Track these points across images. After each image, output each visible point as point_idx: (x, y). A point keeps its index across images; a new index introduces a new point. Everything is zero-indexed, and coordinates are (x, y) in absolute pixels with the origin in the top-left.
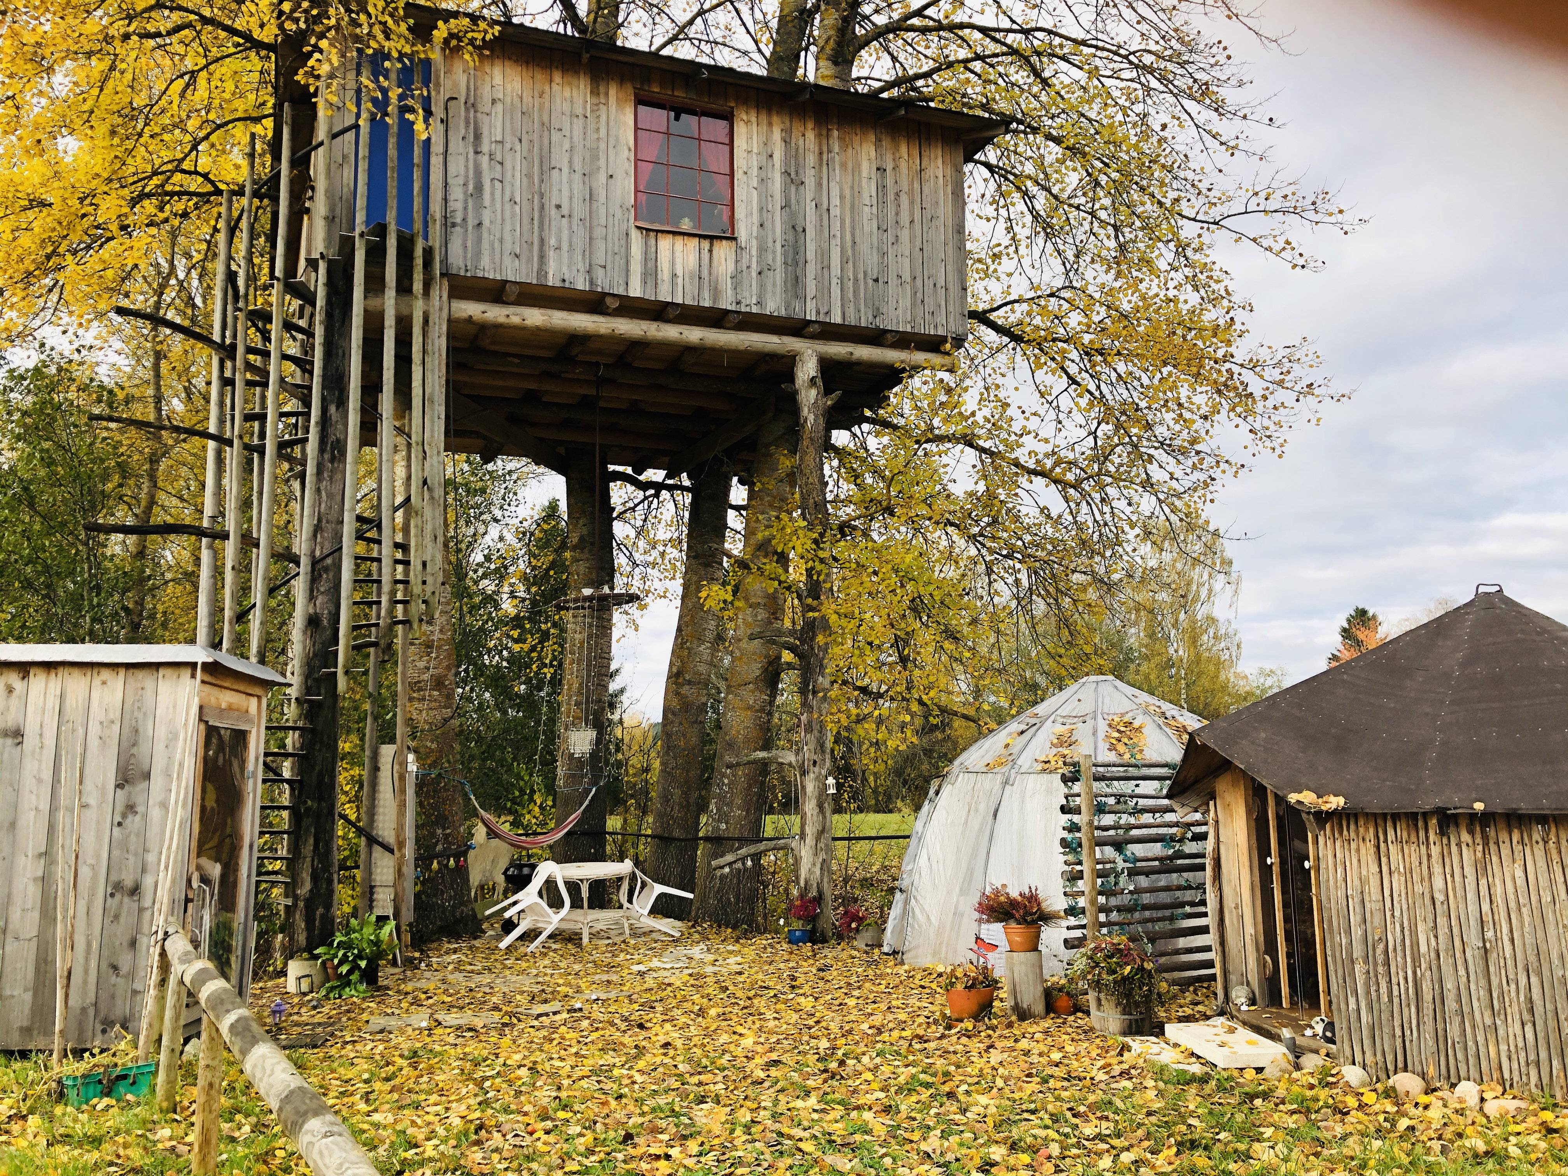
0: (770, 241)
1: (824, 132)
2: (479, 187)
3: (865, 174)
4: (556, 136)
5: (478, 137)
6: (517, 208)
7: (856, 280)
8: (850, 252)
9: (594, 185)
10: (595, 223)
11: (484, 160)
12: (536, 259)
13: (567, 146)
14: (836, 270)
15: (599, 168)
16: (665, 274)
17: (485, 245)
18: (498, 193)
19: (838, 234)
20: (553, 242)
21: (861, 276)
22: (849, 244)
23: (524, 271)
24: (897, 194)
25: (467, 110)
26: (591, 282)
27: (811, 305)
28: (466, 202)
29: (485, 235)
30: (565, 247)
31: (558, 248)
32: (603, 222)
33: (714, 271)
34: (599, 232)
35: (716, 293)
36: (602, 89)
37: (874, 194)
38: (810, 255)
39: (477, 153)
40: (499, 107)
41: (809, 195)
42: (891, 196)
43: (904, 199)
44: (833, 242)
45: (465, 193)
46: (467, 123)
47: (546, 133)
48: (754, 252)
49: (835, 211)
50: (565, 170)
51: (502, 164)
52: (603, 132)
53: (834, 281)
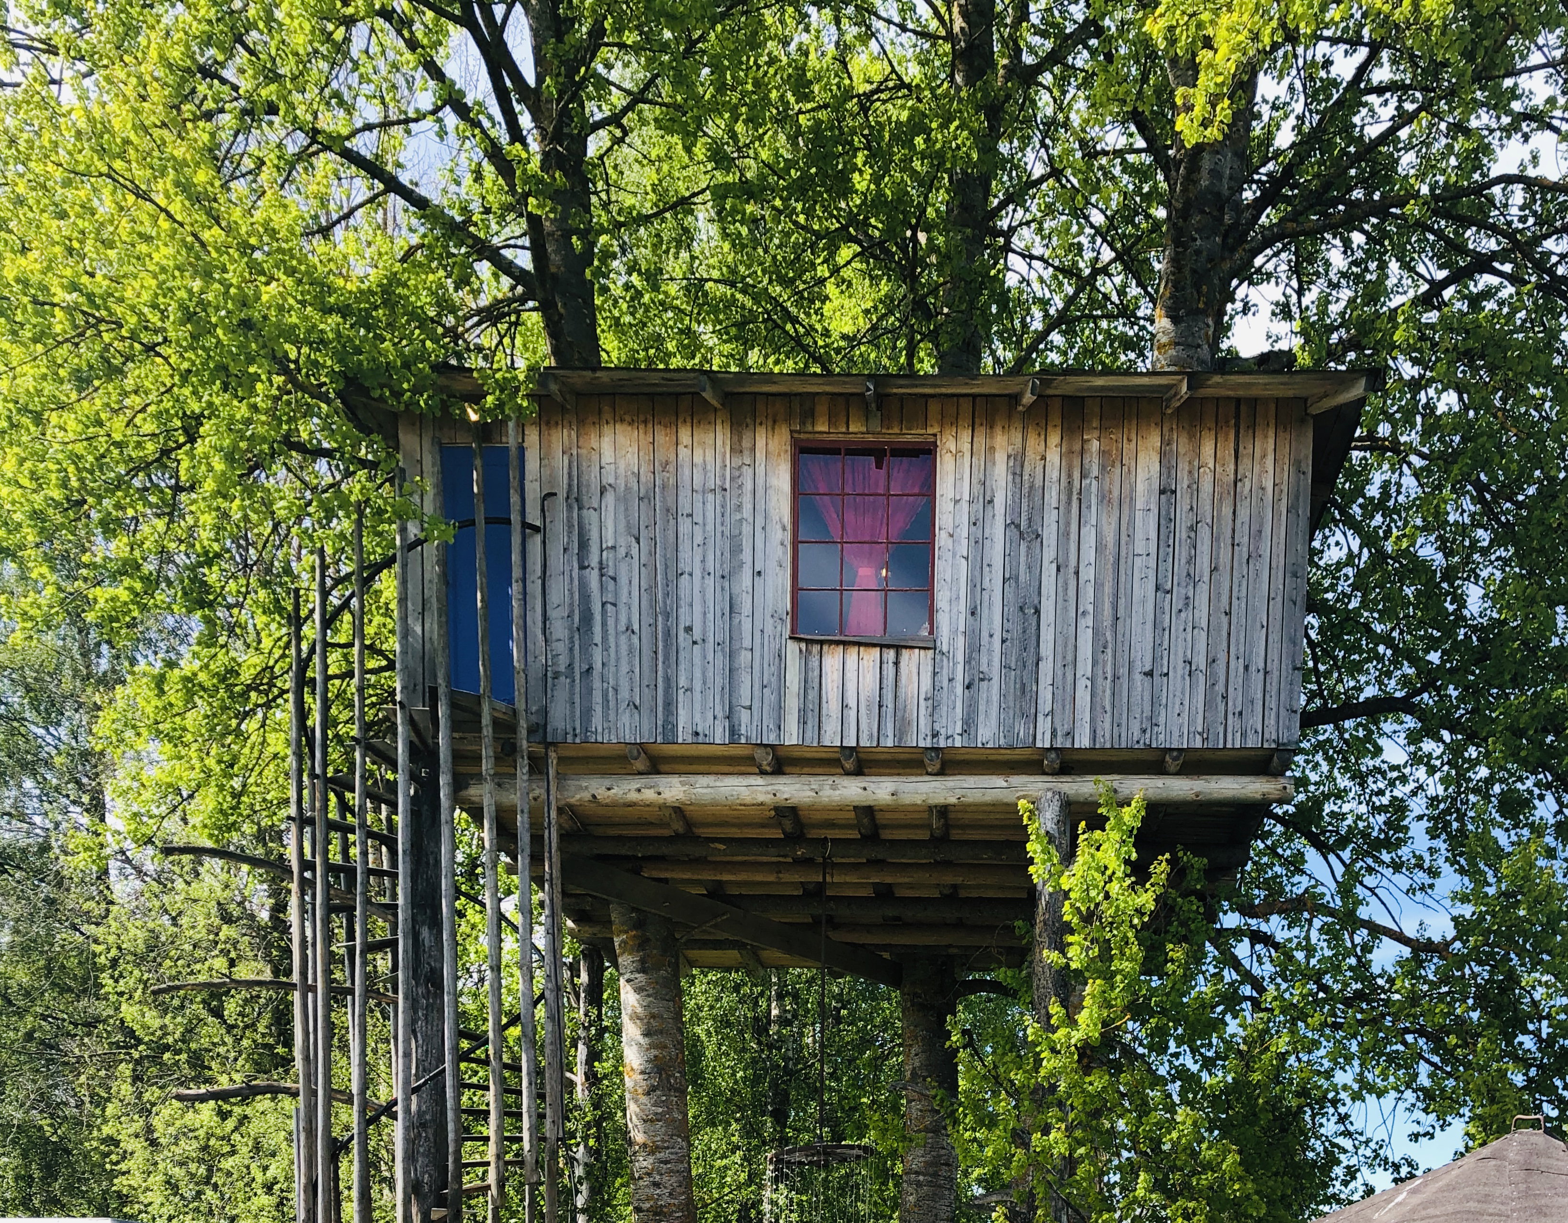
0: (985, 635)
1: (1077, 447)
2: (587, 618)
3: (1140, 504)
4: (685, 526)
5: (584, 545)
6: (635, 639)
7: (1116, 678)
8: (1109, 635)
9: (735, 591)
10: (736, 646)
11: (593, 577)
12: (660, 709)
13: (699, 539)
14: (1085, 667)
15: (742, 564)
16: (832, 706)
17: (597, 696)
18: (611, 622)
19: (1090, 608)
20: (682, 682)
21: (1123, 671)
22: (1108, 622)
23: (646, 727)
24: (1193, 529)
25: (570, 508)
26: (733, 731)
27: (1044, 726)
28: (571, 639)
29: (597, 684)
30: (698, 686)
31: (689, 690)
32: (747, 643)
33: (902, 692)
34: (744, 657)
35: (902, 727)
36: (746, 443)
37: (1153, 535)
38: (1046, 648)
39: (582, 567)
40: (610, 497)
41: (1049, 553)
42: (1182, 533)
43: (1204, 532)
44: (1082, 623)
45: (570, 629)
46: (570, 526)
47: (672, 522)
48: (960, 658)
49: (1088, 573)
50: (697, 573)
51: (614, 579)
52: (747, 507)
53: (1082, 683)
